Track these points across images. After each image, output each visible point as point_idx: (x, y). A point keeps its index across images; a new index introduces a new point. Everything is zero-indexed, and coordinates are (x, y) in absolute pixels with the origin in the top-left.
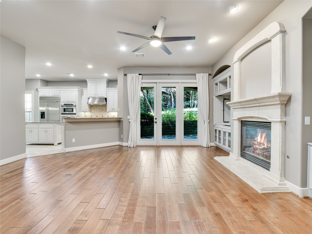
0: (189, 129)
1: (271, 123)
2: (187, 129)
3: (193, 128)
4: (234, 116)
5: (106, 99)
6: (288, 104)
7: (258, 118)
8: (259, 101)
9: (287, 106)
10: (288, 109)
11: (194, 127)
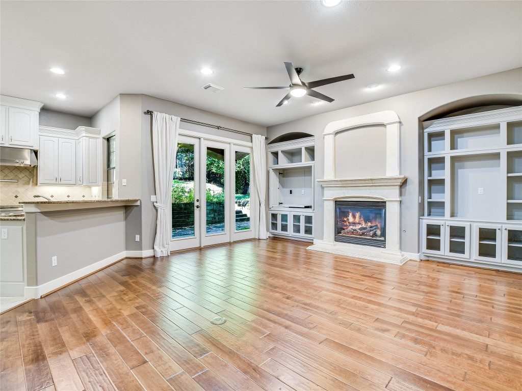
0: (181, 217)
1: (385, 202)
2: (177, 218)
3: (187, 216)
4: (325, 196)
5: (36, 153)
6: (404, 186)
7: (369, 198)
8: (373, 182)
9: (402, 187)
10: (403, 190)
11: (188, 213)
